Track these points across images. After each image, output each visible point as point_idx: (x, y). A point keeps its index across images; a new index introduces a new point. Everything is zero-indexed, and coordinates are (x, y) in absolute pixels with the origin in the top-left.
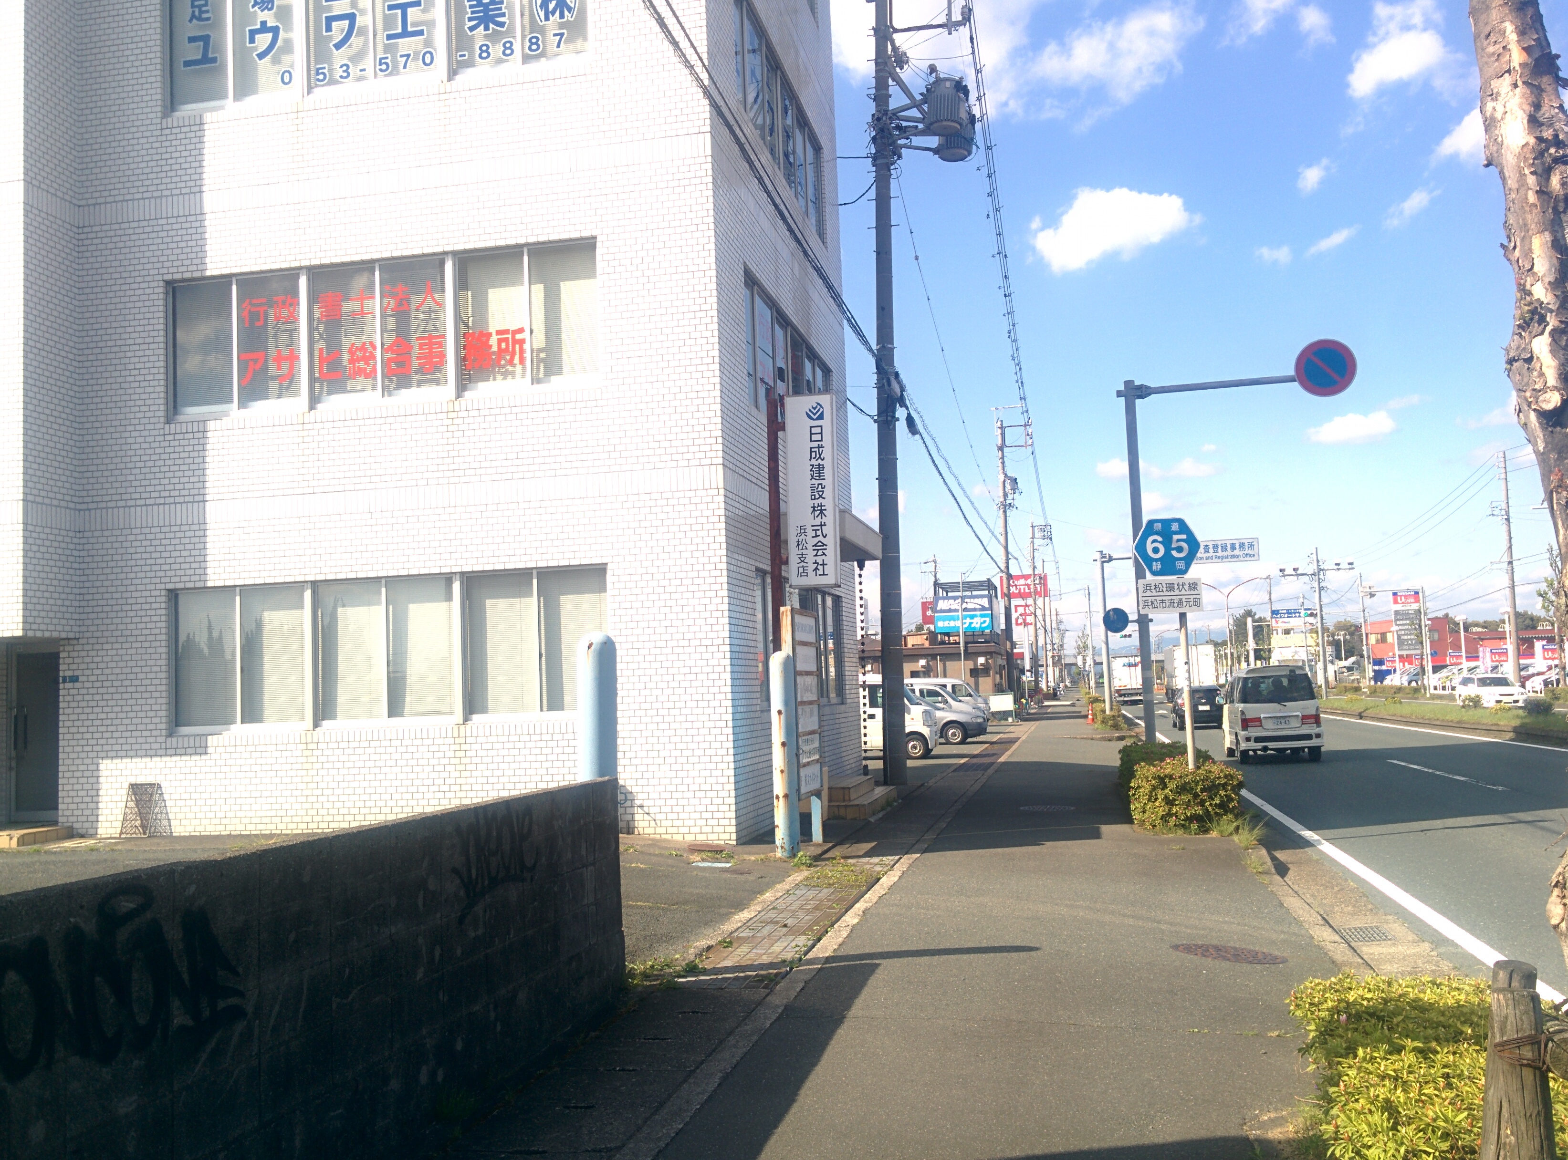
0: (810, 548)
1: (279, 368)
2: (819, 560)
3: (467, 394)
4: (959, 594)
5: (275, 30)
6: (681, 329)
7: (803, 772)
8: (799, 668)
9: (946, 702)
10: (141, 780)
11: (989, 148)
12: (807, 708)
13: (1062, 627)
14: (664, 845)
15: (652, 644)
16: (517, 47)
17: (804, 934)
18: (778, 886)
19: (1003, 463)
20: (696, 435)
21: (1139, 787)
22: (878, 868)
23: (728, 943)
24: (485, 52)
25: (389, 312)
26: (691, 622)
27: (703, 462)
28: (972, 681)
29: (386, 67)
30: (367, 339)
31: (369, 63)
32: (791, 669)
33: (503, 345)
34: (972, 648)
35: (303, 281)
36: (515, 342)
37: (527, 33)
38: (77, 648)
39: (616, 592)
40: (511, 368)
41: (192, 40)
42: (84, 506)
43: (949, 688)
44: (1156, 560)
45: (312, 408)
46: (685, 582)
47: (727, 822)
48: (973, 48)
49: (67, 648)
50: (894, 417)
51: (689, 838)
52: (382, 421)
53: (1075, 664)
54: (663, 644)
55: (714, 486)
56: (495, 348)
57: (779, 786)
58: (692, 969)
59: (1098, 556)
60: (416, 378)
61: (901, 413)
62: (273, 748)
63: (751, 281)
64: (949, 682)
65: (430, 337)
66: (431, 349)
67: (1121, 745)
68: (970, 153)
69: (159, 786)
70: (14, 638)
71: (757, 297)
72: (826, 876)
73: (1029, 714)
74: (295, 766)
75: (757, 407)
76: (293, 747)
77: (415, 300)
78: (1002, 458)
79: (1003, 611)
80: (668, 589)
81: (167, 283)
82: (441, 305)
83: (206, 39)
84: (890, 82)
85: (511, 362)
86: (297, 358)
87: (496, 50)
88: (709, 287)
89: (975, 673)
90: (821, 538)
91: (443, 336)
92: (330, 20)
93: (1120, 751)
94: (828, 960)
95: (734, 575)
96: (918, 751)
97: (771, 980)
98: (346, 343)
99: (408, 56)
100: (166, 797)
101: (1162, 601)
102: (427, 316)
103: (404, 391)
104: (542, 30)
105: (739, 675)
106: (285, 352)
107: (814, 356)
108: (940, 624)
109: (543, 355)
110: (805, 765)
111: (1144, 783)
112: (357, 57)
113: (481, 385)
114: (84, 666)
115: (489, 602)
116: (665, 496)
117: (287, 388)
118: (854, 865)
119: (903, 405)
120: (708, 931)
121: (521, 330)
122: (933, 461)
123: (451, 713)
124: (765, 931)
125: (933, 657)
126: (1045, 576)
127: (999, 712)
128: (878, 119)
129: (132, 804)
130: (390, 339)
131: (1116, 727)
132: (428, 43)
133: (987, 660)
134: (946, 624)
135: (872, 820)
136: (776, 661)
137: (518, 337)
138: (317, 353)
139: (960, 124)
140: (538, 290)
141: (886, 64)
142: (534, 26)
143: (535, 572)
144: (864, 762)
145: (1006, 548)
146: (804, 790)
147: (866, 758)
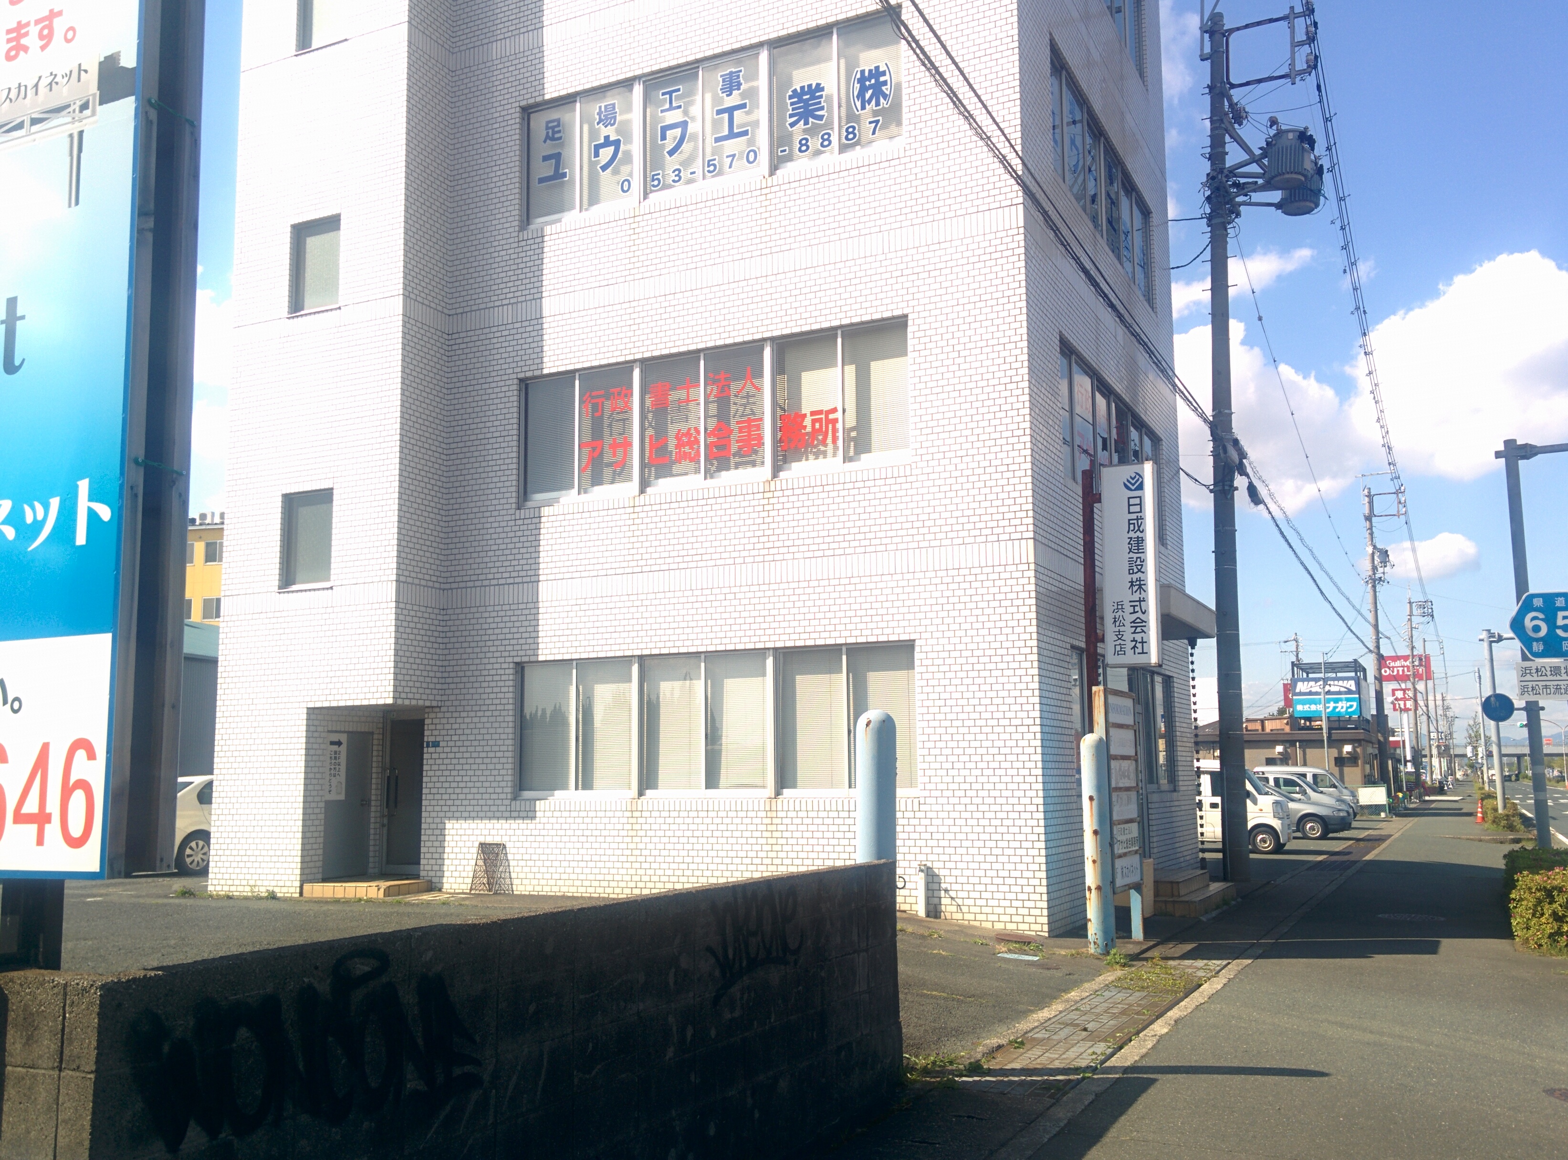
0: (1128, 624)
1: (614, 455)
2: (1138, 637)
3: (782, 475)
4: (1321, 675)
5: (617, 144)
6: (991, 402)
7: (1119, 863)
8: (1113, 751)
9: (1304, 793)
10: (489, 840)
11: (1341, 199)
12: (1124, 795)
13: (1450, 714)
14: (970, 932)
15: (960, 723)
16: (835, 139)
17: (1105, 1040)
18: (1086, 985)
19: (1372, 534)
20: (1006, 509)
21: (1521, 900)
22: (1201, 973)
23: (1019, 1044)
24: (804, 145)
25: (712, 398)
26: (1000, 701)
27: (1013, 536)
28: (1336, 771)
29: (713, 168)
30: (692, 424)
31: (698, 166)
32: (1103, 752)
33: (817, 426)
34: (1337, 734)
35: (636, 373)
36: (828, 421)
37: (843, 122)
38: (440, 715)
39: (924, 669)
40: (822, 448)
41: (546, 158)
42: (447, 586)
43: (1310, 778)
44: (1537, 640)
45: (642, 491)
46: (994, 659)
47: (1038, 912)
48: (1320, 96)
49: (432, 715)
50: (1231, 486)
51: (999, 926)
52: (703, 502)
53: (1465, 756)
54: (971, 723)
55: (1024, 560)
56: (809, 429)
57: (1091, 877)
58: (975, 1068)
59: (1484, 635)
60: (733, 460)
61: (1240, 482)
62: (602, 814)
63: (1067, 349)
64: (1309, 771)
65: (749, 421)
66: (749, 432)
67: (1507, 848)
68: (1317, 205)
69: (504, 847)
70: (385, 705)
71: (1074, 365)
72: (1140, 979)
73: (1406, 809)
74: (622, 833)
75: (1074, 479)
76: (620, 814)
77: (735, 387)
78: (1371, 528)
79: (1373, 694)
80: (977, 667)
81: (521, 380)
82: (759, 389)
83: (557, 157)
84: (1227, 138)
85: (824, 442)
86: (630, 444)
87: (815, 143)
88: (1020, 358)
89: (1340, 761)
90: (1139, 615)
91: (761, 419)
92: (664, 129)
93: (1505, 856)
94: (1126, 1070)
95: (1046, 653)
96: (1268, 845)
97: (1059, 1089)
98: (672, 430)
99: (734, 156)
100: (510, 857)
101: (1546, 687)
102: (744, 401)
103: (724, 473)
104: (856, 119)
105: (1051, 758)
106: (620, 440)
107: (1141, 426)
108: (1299, 708)
109: (854, 434)
110: (1120, 856)
111: (1527, 895)
112: (687, 163)
113: (794, 465)
114: (444, 732)
115: (799, 678)
116: (973, 571)
117: (620, 474)
118: (1175, 968)
119: (1243, 472)
120: (1002, 1029)
121: (834, 410)
122: (1282, 533)
123: (764, 787)
124: (1062, 1034)
125: (1292, 743)
126: (1428, 658)
127: (1371, 806)
128: (1213, 178)
129: (481, 863)
130: (713, 423)
131: (1511, 828)
132: (751, 142)
133: (1354, 748)
134: (1306, 707)
135: (1204, 919)
136: (1088, 742)
137: (831, 416)
138: (647, 440)
139: (1305, 176)
140: (851, 370)
141: (1222, 121)
142: (852, 117)
143: (844, 649)
144: (1201, 855)
145: (1376, 626)
146: (1120, 882)
147: (1203, 851)
